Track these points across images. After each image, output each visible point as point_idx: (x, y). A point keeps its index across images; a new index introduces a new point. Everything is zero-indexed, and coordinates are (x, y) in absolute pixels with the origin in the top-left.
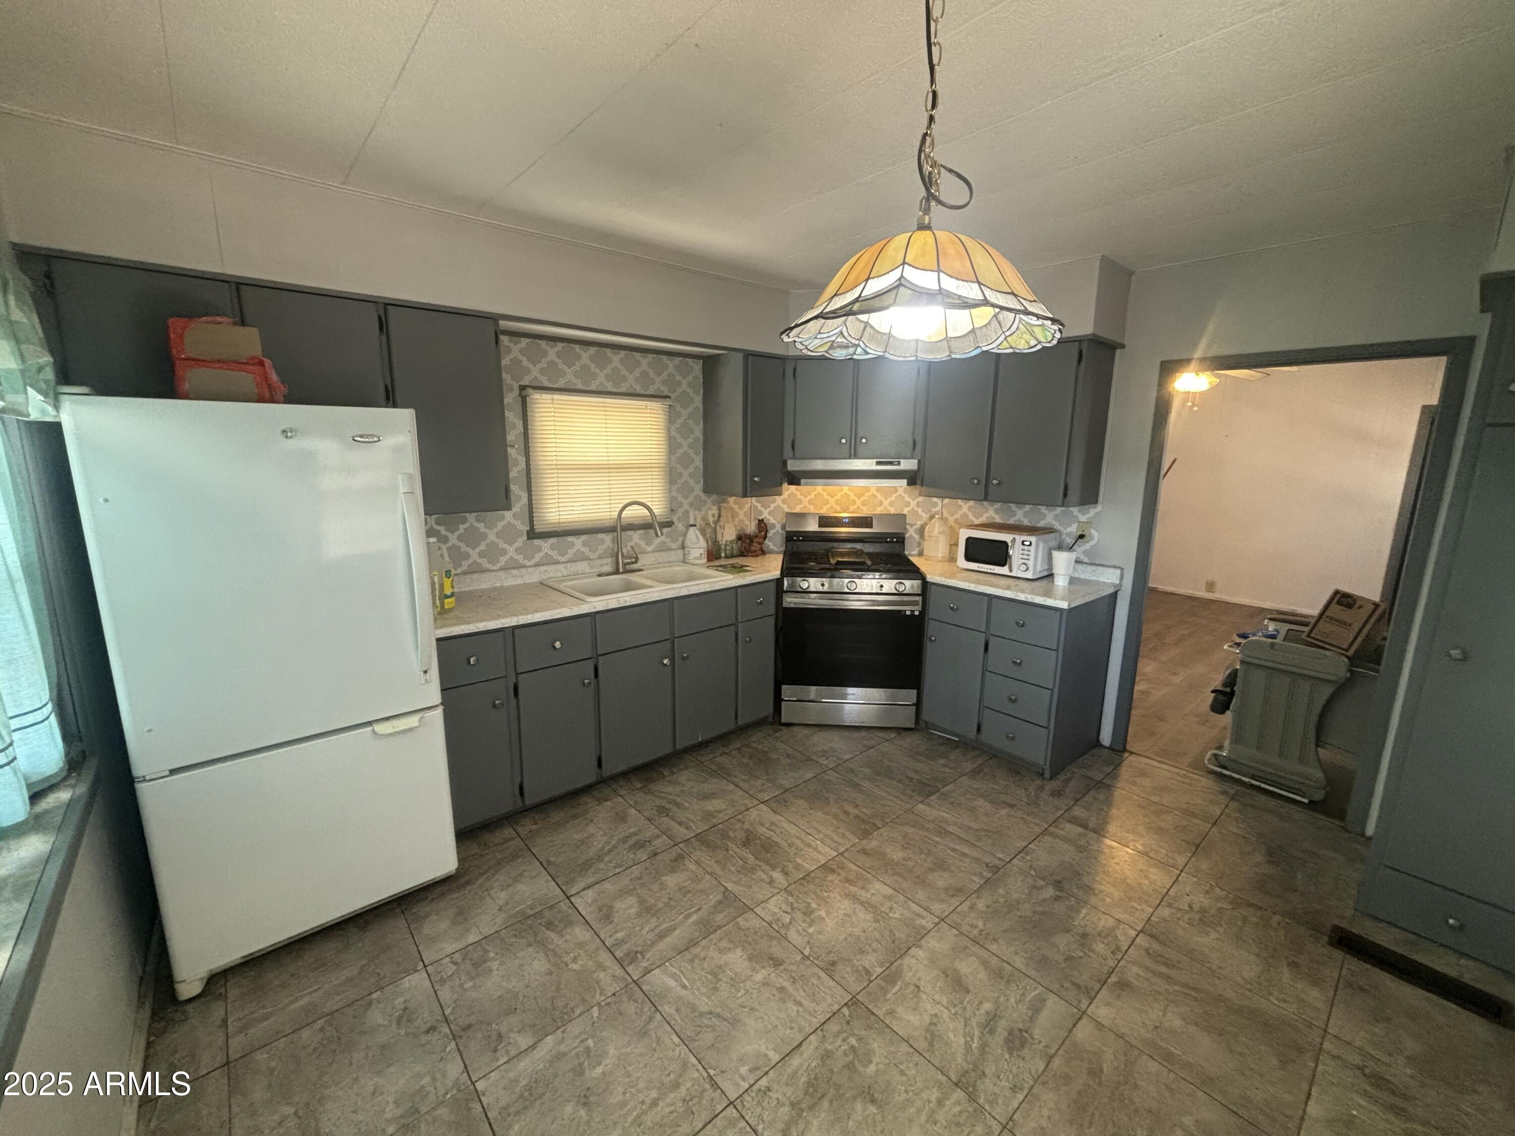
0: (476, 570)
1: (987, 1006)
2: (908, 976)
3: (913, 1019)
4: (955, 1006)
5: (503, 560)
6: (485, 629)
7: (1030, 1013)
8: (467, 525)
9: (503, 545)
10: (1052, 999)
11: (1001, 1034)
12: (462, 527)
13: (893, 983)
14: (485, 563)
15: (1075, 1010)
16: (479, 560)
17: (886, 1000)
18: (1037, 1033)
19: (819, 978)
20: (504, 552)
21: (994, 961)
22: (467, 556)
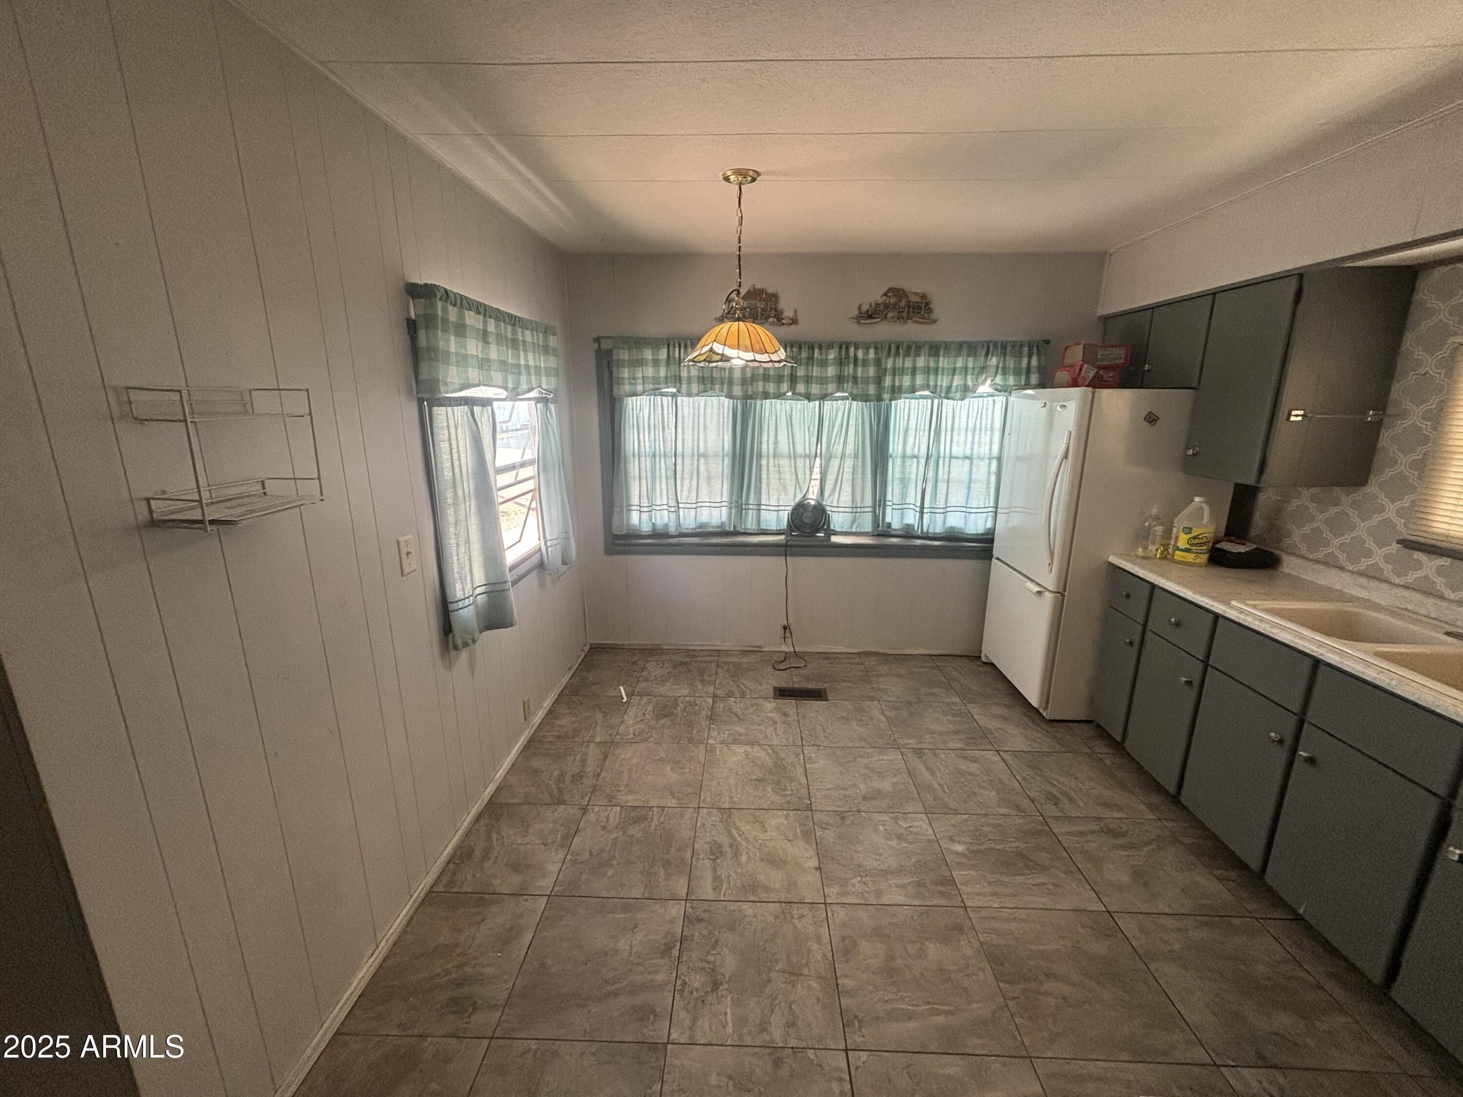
0: (1329, 563)
1: (744, 858)
2: (800, 843)
3: (774, 822)
4: (760, 845)
5: (1364, 564)
6: (1144, 577)
7: (718, 873)
8: (1337, 509)
9: (1370, 544)
10: (710, 894)
11: (727, 849)
12: (1333, 510)
13: (802, 832)
14: (1342, 558)
15: (693, 898)
16: (1337, 553)
17: (796, 820)
18: (708, 863)
19: (838, 806)
20: (1369, 554)
21: (763, 896)
22: (1327, 543)
